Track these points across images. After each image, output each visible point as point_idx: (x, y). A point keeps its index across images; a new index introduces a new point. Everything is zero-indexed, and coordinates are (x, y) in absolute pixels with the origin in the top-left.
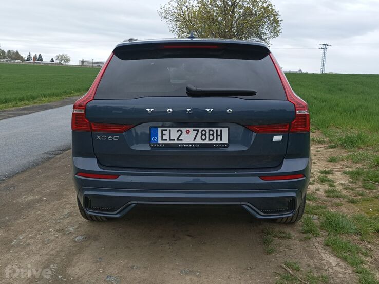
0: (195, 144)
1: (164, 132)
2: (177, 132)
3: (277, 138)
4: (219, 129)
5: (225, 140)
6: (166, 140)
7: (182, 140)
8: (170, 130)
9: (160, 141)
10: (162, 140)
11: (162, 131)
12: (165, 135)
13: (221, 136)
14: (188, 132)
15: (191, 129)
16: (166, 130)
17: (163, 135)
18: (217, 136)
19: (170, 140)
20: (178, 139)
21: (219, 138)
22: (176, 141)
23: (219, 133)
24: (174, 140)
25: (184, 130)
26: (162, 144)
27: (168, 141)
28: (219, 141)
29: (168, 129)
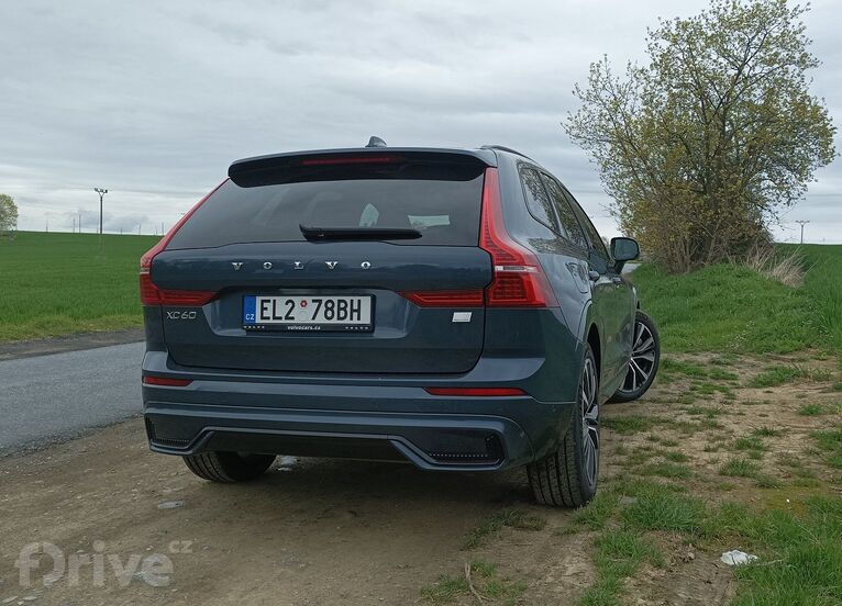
0: (314, 325)
1: (265, 305)
2: (287, 303)
3: (461, 317)
4: (356, 299)
5: (366, 319)
6: (268, 318)
7: (293, 318)
8: (274, 301)
9: (258, 320)
10: (262, 318)
11: (263, 301)
12: (266, 309)
13: (358, 311)
14: (304, 304)
15: (309, 299)
16: (269, 301)
17: (263, 309)
18: (352, 311)
19: (274, 318)
20: (287, 318)
21: (355, 314)
22: (283, 321)
23: (355, 307)
24: (280, 318)
25: (297, 300)
26: (261, 325)
27: (271, 321)
28: (355, 321)
29: (272, 298)
